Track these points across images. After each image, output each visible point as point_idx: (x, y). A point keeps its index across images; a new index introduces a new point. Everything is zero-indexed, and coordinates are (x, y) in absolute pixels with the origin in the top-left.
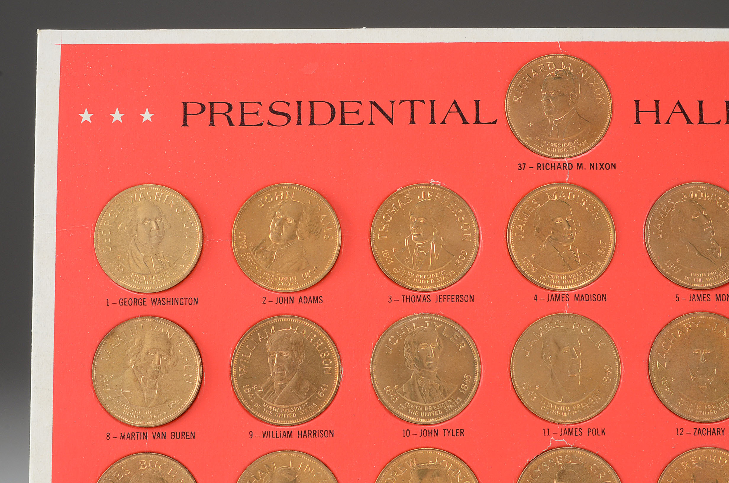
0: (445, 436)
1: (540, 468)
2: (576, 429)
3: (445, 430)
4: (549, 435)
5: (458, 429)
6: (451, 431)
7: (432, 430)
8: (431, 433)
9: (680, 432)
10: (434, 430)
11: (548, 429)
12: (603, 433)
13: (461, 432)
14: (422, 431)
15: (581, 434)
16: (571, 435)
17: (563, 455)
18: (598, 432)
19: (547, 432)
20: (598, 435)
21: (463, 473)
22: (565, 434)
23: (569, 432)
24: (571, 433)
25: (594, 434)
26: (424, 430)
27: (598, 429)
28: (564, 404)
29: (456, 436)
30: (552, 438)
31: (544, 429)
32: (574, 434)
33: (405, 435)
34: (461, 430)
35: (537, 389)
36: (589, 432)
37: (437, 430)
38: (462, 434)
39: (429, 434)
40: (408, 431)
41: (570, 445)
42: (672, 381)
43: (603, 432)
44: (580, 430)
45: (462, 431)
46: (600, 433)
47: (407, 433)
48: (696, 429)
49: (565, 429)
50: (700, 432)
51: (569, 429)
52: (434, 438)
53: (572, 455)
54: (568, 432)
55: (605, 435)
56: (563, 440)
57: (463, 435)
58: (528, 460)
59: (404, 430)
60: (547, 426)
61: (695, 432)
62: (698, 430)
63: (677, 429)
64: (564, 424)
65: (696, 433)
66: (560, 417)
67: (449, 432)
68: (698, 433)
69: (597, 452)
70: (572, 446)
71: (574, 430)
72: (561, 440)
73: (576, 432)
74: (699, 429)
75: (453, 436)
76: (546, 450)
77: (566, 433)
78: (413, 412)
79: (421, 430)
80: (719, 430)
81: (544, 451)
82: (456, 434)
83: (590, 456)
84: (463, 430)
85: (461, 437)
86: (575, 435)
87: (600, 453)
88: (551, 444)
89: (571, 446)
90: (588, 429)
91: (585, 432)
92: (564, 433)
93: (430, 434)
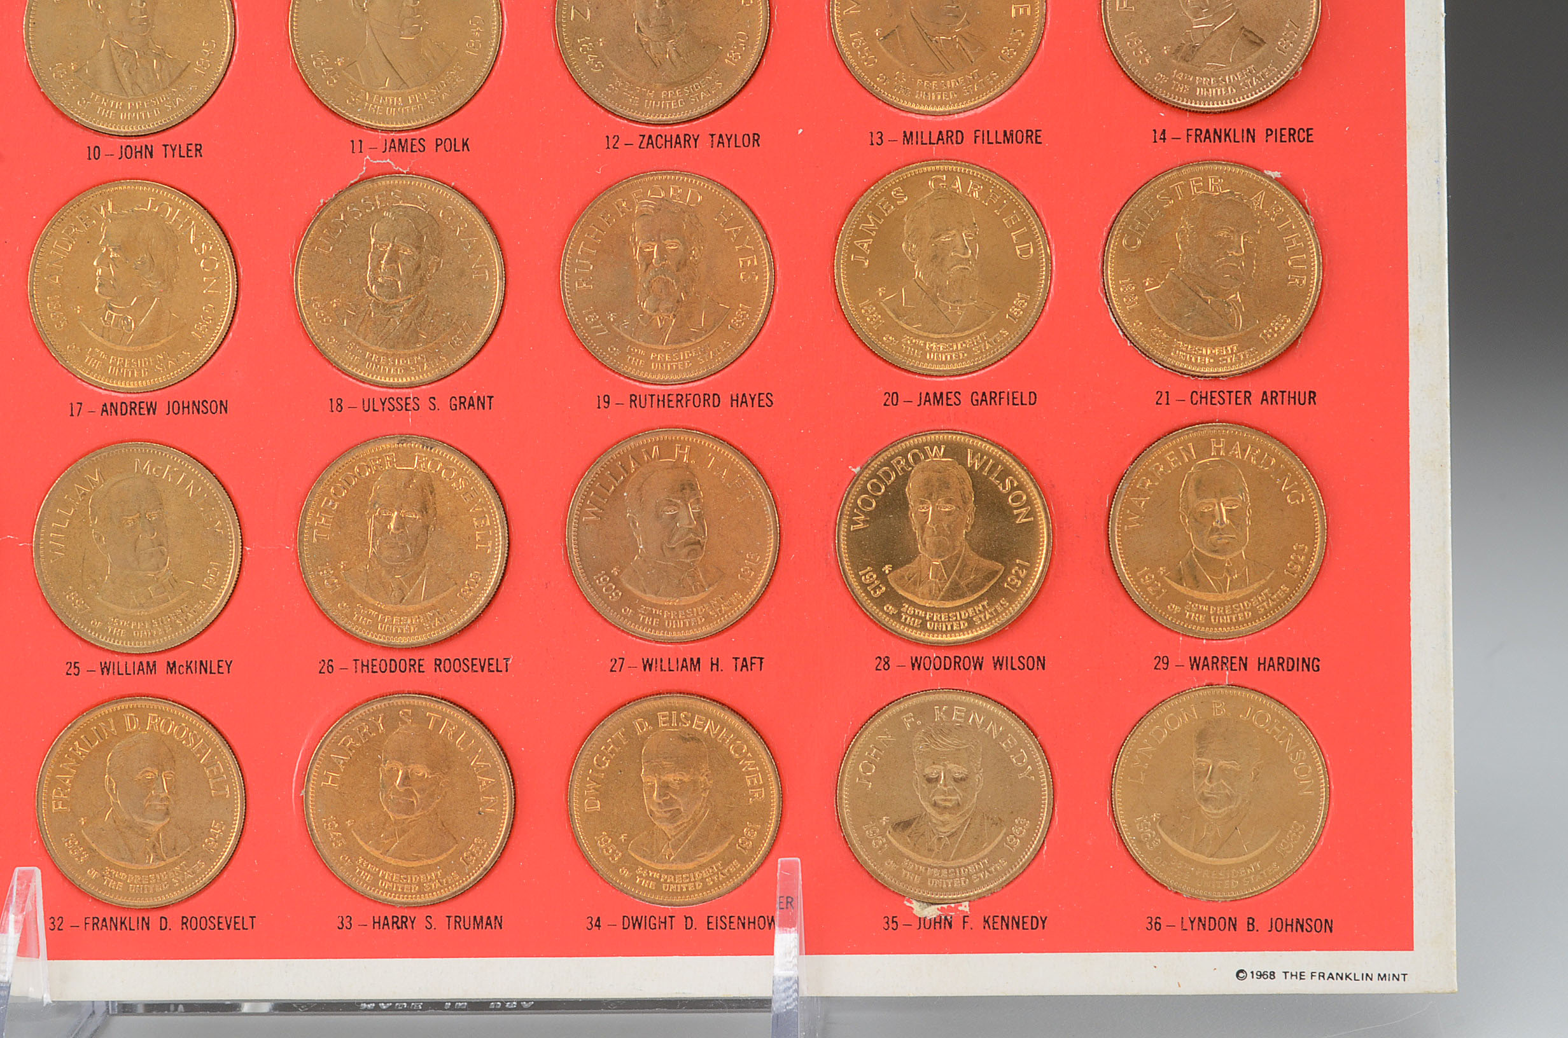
0: (166, 156)
1: (344, 215)
2: (413, 139)
3: (165, 146)
4: (361, 152)
5: (191, 144)
6: (178, 147)
7: (141, 147)
8: (141, 152)
9: (613, 142)
10: (146, 146)
11: (361, 141)
12: (465, 147)
13: (197, 150)
14: (124, 148)
15: (422, 149)
16: (403, 151)
17: (389, 189)
18: (455, 145)
19: (358, 147)
20: (455, 151)
21: (199, 226)
22: (393, 149)
23: (400, 145)
24: (403, 147)
25: (448, 149)
26: (127, 146)
27: (455, 139)
28: (391, 92)
29: (188, 156)
30: (368, 157)
31: (352, 141)
32: (409, 150)
33: (92, 156)
34: (196, 145)
35: (339, 64)
36: (437, 145)
37: (152, 147)
38: (198, 153)
39: (136, 153)
40: (97, 149)
41: (401, 170)
42: (601, 44)
43: (465, 144)
44: (421, 141)
45: (198, 147)
46: (459, 146)
47: (95, 153)
48: (644, 136)
49: (393, 140)
50: (650, 142)
51: (400, 140)
52: (146, 162)
53: (405, 188)
54: (397, 145)
55: (468, 150)
56: (388, 161)
57: (201, 156)
58: (322, 201)
59: (89, 147)
60: (357, 134)
61: (642, 142)
62: (646, 138)
63: (607, 137)
64: (392, 131)
65: (644, 145)
66: (382, 119)
67: (173, 150)
68: (648, 144)
69: (453, 184)
70: (405, 172)
71: (409, 142)
72: (384, 161)
73: (412, 145)
74: (650, 137)
75: (180, 156)
76: (356, 180)
77: (394, 147)
78: (106, 112)
79: (121, 147)
80: (687, 138)
81: (352, 182)
82: (187, 153)
83: (439, 191)
84: (200, 145)
85: (196, 159)
86: (412, 151)
87: (459, 186)
88: (364, 168)
89: (403, 173)
90: (437, 140)
91: (430, 144)
92: (391, 147)
93: (138, 154)
